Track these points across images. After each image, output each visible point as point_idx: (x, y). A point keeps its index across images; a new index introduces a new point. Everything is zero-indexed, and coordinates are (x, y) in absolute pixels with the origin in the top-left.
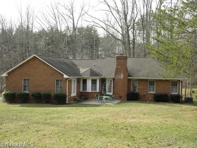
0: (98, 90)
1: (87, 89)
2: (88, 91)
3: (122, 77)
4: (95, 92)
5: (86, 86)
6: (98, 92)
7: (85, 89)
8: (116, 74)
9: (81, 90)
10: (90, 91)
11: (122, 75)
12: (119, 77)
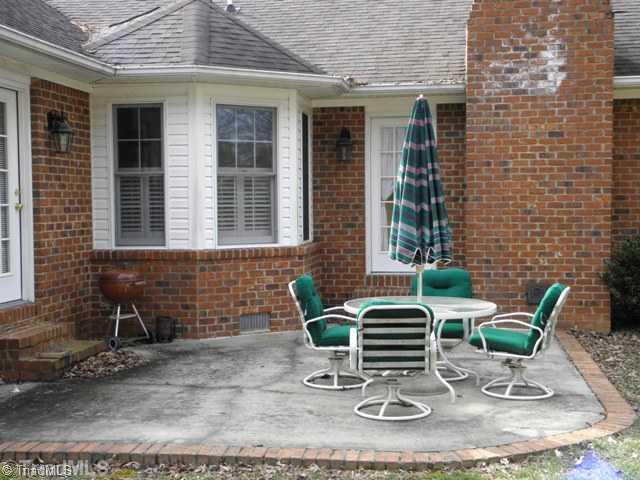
0: (290, 232)
1: (169, 223)
2: (177, 239)
3: (556, 79)
4: (258, 256)
5: (158, 185)
6: (288, 253)
7: (145, 220)
8: (482, 46)
9: (104, 236)
10: (207, 239)
11: (552, 57)
12: (522, 79)
